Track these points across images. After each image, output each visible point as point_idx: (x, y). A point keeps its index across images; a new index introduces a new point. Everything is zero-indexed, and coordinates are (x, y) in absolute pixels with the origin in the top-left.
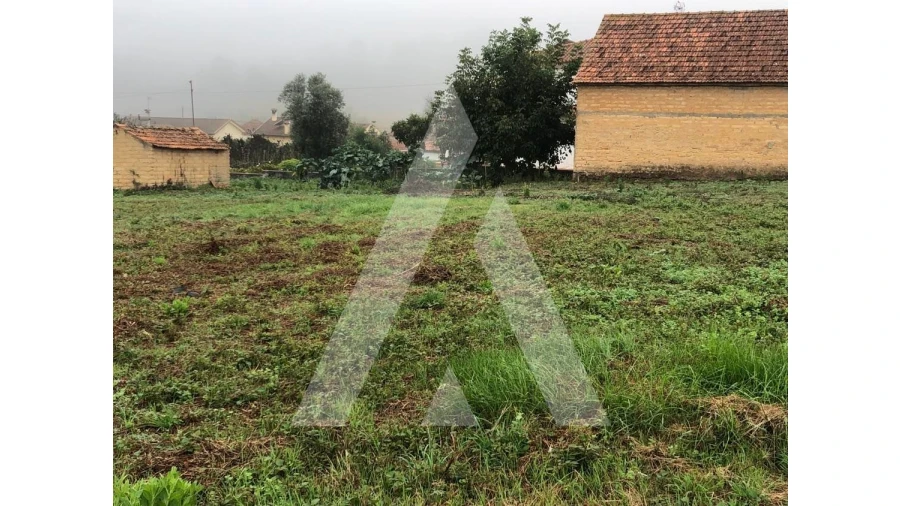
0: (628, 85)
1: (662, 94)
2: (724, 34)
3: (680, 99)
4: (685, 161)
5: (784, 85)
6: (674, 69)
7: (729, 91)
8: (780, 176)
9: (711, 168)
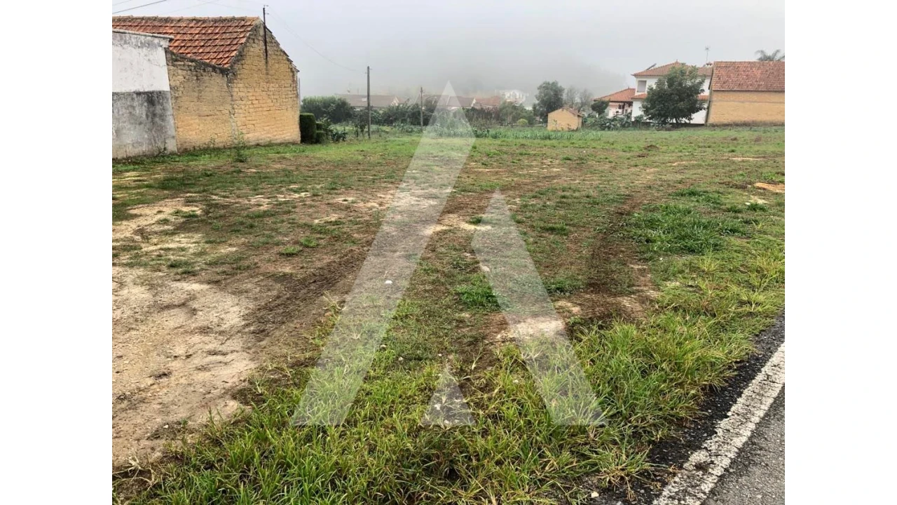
0: (735, 91)
1: (748, 94)
2: (767, 71)
3: (754, 97)
4: (754, 119)
5: (783, 91)
6: (751, 85)
7: (774, 93)
8: (783, 125)
9: (764, 121)
